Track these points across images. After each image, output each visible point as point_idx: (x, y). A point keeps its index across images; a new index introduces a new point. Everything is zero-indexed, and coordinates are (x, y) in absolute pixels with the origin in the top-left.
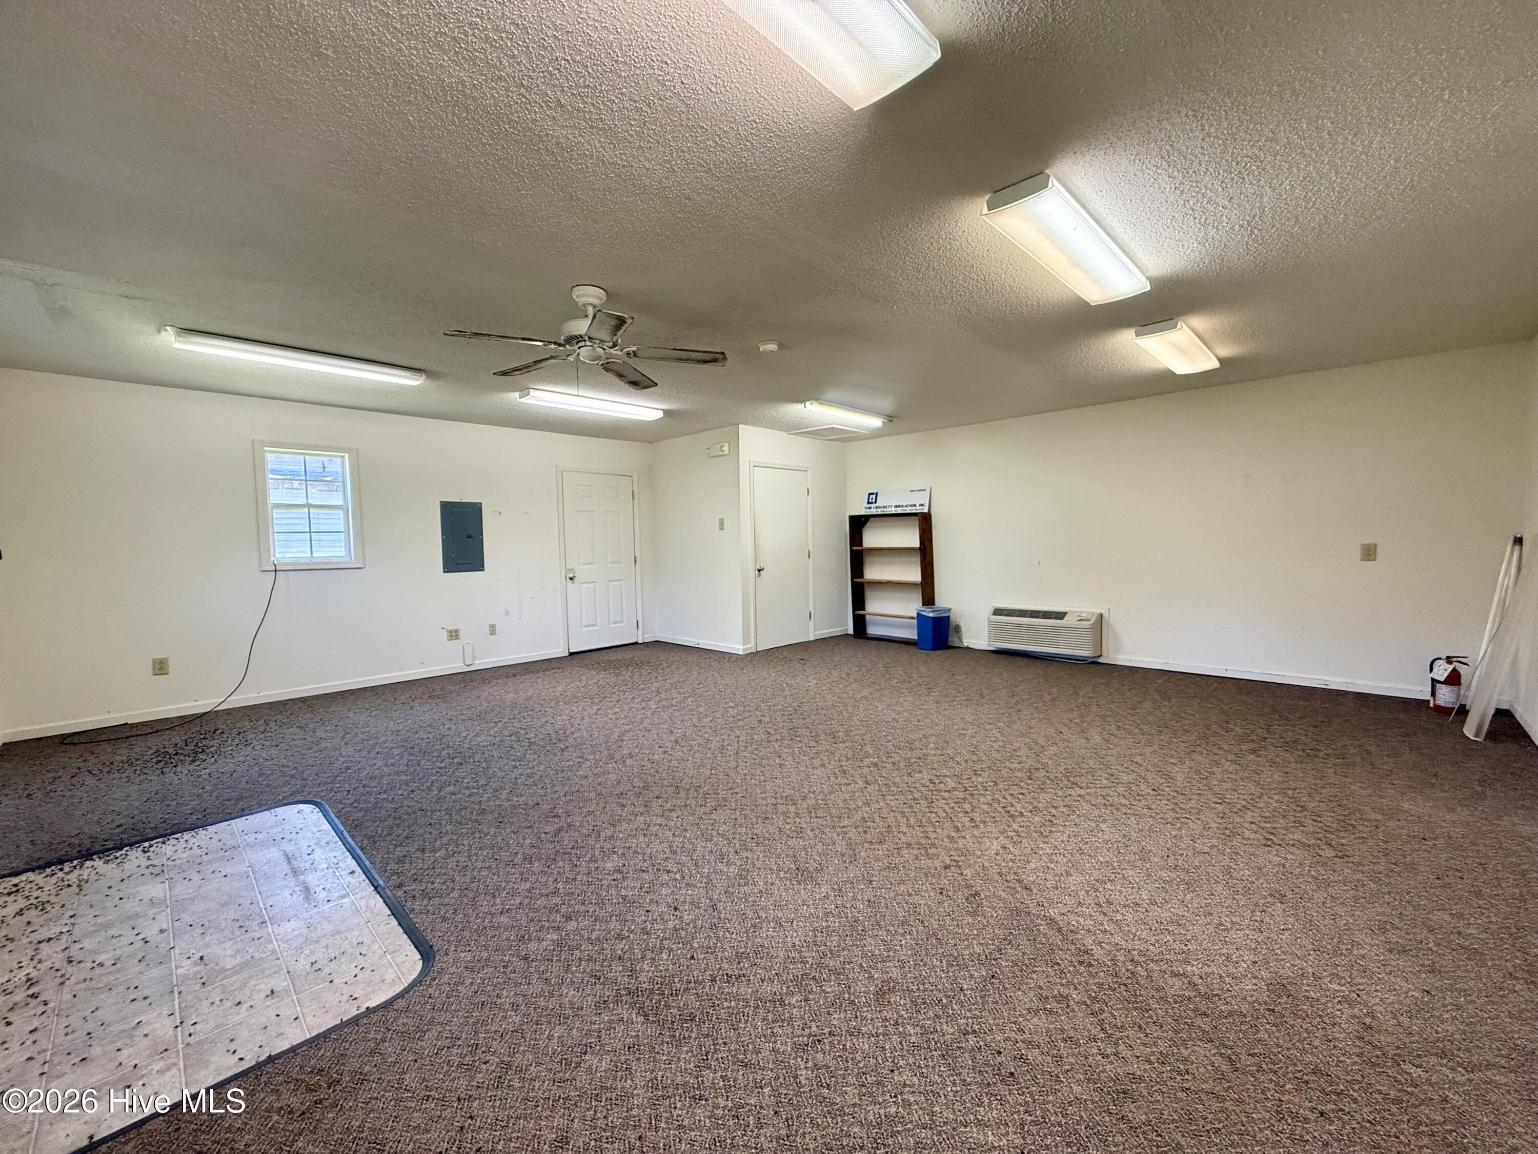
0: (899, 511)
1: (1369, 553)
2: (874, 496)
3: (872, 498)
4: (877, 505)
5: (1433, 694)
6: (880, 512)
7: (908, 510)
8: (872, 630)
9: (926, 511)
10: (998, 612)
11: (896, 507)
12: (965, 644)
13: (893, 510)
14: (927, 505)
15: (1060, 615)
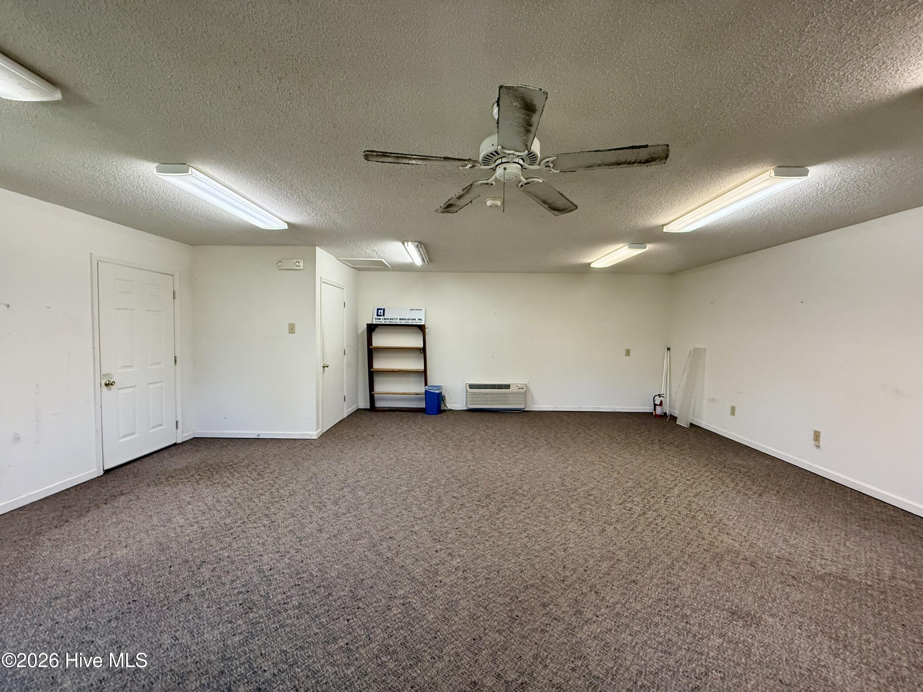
0: (403, 322)
1: (628, 353)
2: (382, 311)
3: (381, 312)
4: (385, 317)
5: (655, 409)
6: (388, 322)
7: (410, 322)
8: (378, 404)
9: (423, 323)
10: (472, 386)
11: (401, 319)
12: (449, 408)
13: (399, 322)
14: (424, 319)
15: (508, 387)
